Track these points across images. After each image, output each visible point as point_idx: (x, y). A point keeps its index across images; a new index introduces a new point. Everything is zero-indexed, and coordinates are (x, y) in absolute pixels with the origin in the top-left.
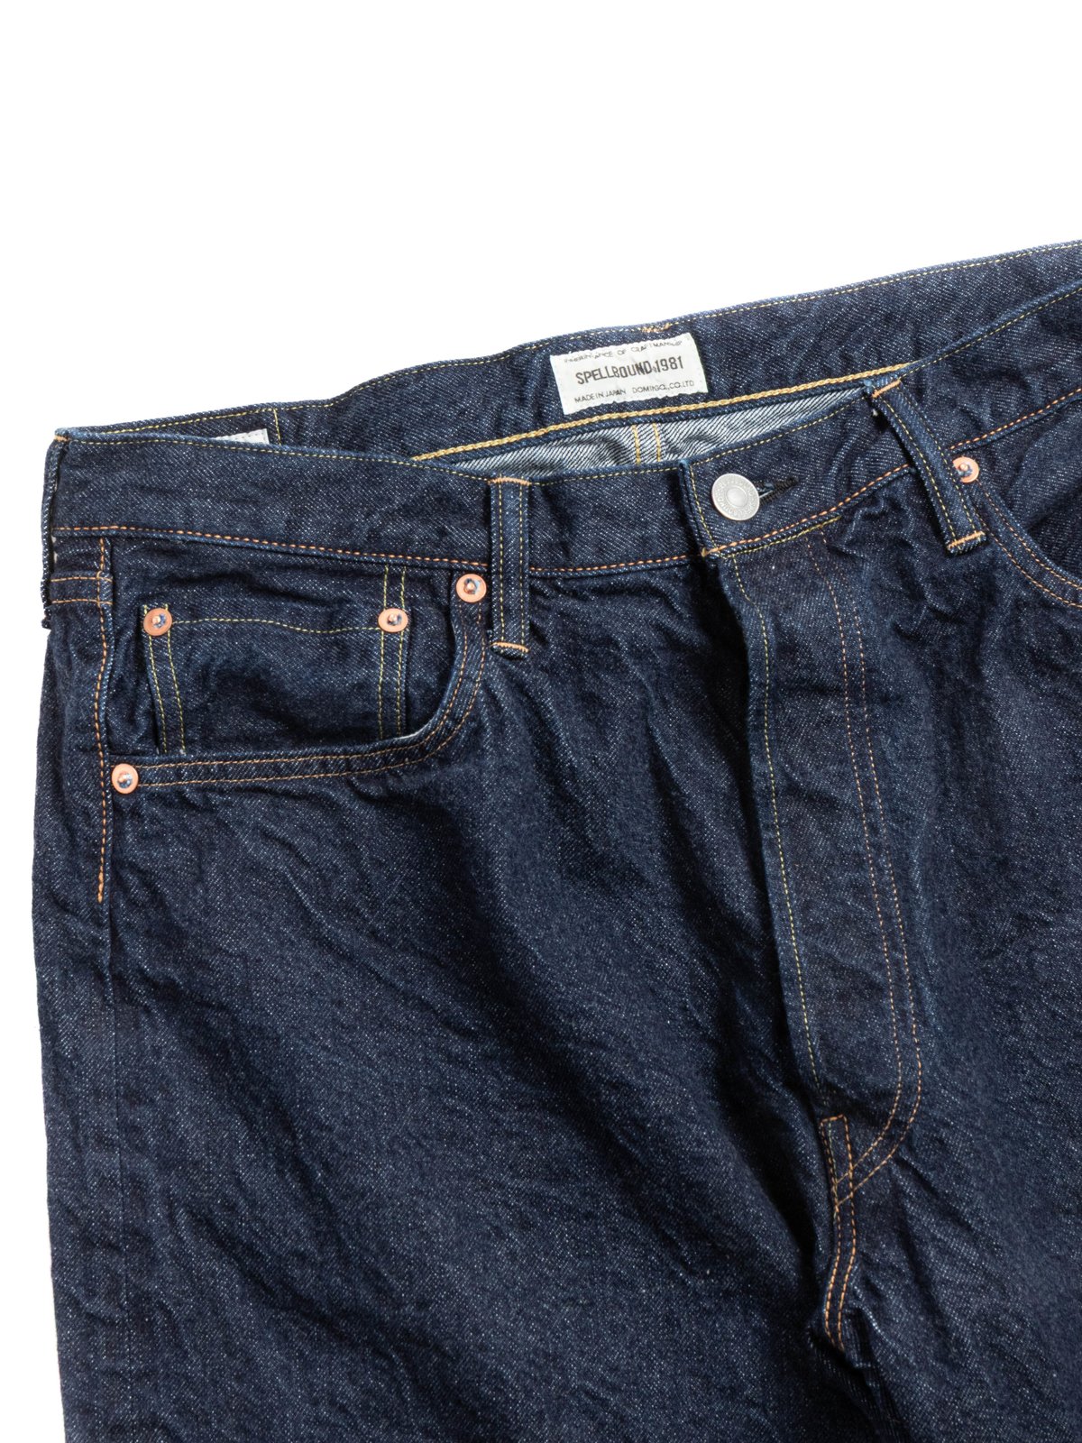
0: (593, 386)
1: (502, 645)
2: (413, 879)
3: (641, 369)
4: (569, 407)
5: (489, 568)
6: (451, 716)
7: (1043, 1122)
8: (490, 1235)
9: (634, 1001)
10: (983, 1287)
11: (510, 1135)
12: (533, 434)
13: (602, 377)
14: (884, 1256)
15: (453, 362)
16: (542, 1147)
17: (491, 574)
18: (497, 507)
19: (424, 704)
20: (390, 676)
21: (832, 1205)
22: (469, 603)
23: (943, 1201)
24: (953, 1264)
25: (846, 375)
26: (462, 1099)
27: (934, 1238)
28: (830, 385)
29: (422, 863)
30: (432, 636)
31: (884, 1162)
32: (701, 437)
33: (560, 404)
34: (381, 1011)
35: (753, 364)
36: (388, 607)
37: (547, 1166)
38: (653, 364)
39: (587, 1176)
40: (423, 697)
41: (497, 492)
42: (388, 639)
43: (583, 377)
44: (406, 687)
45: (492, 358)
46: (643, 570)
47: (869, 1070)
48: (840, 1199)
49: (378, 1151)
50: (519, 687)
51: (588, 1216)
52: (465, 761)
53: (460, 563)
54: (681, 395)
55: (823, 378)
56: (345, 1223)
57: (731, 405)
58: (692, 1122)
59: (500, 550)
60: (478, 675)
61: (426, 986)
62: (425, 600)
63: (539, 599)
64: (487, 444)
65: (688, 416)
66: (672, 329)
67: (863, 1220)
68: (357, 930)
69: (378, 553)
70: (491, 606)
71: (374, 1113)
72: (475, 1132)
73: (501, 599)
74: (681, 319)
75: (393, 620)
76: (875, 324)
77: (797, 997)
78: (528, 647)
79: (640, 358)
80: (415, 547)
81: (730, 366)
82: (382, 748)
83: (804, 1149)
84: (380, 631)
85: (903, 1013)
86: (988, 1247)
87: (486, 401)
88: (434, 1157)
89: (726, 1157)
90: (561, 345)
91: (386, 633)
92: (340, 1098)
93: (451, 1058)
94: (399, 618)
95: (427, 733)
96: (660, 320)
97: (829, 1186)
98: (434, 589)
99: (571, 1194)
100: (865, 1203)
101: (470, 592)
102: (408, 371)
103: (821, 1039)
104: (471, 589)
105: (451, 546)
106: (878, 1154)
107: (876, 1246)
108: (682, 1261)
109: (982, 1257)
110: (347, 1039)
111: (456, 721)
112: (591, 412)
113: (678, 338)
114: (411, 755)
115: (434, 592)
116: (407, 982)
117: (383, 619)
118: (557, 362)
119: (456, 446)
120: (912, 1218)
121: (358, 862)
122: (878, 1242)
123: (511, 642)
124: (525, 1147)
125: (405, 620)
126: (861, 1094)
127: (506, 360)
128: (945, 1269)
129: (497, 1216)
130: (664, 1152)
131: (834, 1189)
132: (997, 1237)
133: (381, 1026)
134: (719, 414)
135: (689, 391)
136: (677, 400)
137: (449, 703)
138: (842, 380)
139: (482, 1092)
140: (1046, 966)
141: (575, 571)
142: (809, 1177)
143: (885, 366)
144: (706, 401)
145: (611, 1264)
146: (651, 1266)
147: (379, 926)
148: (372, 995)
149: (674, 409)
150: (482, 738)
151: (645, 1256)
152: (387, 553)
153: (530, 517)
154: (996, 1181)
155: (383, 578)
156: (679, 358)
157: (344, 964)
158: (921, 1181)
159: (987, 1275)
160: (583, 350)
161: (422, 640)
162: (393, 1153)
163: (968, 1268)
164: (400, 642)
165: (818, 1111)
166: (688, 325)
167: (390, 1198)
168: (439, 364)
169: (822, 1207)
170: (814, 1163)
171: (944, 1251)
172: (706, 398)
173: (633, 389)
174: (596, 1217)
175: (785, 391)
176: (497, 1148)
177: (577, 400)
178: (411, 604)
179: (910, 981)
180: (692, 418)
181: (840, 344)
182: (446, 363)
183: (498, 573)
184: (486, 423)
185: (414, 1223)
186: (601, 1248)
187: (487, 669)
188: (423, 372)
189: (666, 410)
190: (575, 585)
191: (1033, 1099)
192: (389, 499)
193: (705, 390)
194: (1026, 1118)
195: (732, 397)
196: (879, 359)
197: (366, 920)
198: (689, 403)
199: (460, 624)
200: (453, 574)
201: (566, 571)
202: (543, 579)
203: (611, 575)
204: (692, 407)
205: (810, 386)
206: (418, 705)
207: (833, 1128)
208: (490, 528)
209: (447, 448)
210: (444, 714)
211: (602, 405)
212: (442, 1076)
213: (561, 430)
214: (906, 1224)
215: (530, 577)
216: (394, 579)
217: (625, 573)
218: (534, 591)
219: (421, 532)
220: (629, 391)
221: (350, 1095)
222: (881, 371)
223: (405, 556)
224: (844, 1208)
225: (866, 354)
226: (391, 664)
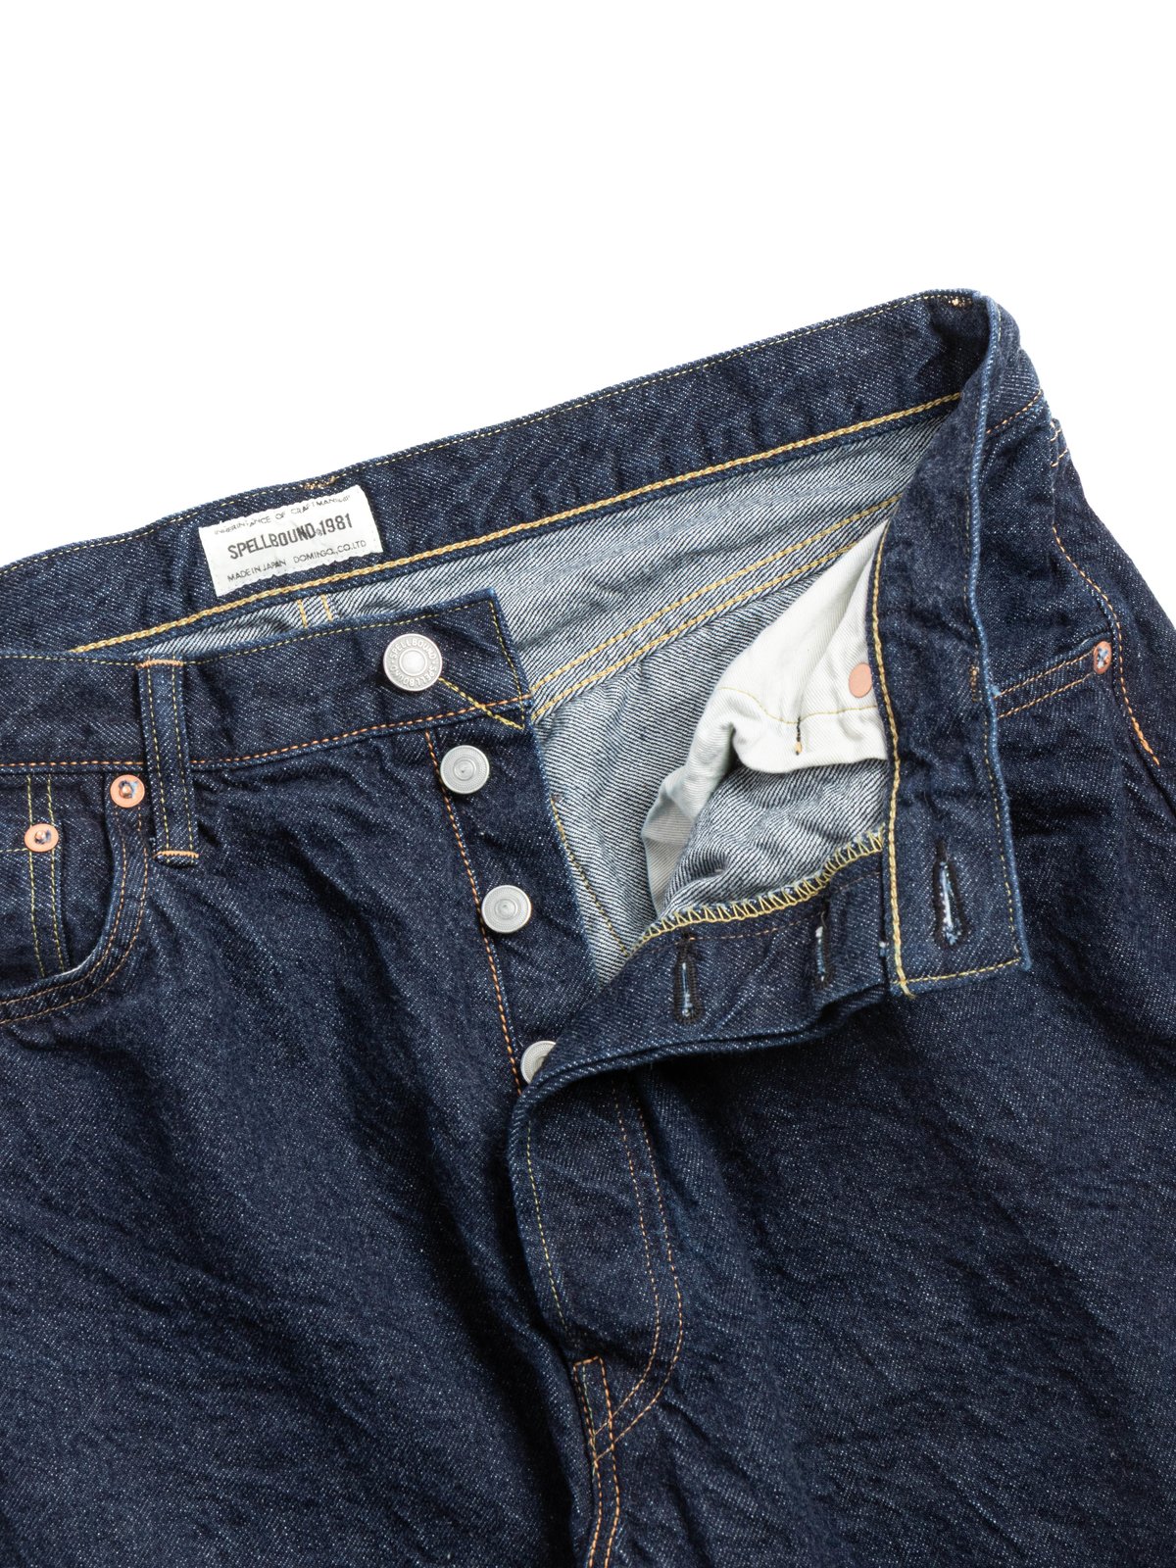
0: (248, 560)
1: (168, 853)
2: (89, 1136)
3: (303, 533)
4: (222, 588)
5: (145, 767)
6: (117, 943)
7: (801, 1343)
8: (195, 1536)
9: (356, 1249)
10: (764, 1541)
11: (214, 1419)
12: (183, 622)
13: (258, 549)
14: (651, 1514)
15: (88, 543)
16: (251, 1430)
17: (147, 773)
18: (146, 697)
19: (86, 929)
20: (42, 902)
21: (590, 1461)
22: (126, 809)
23: (716, 1447)
24: (729, 1518)
25: (542, 517)
26: (157, 1383)
27: (706, 1489)
28: (524, 530)
29: (98, 1116)
30: (88, 852)
31: (648, 1408)
32: (379, 604)
33: (212, 585)
34: (60, 1289)
35: (433, 515)
36: (36, 822)
37: (258, 1452)
38: (317, 526)
39: (303, 1459)
40: (83, 922)
41: (146, 679)
42: (38, 861)
43: (236, 550)
44: (63, 913)
45: (134, 534)
46: (318, 750)
47: (623, 1305)
48: (599, 1452)
49: (59, 1454)
50: (193, 899)
51: (309, 1504)
52: (138, 991)
53: (111, 764)
54: (351, 559)
55: (515, 524)
56: (24, 1538)
57: (411, 564)
58: (425, 1382)
59: (155, 744)
60: (142, 892)
61: (110, 1257)
62: (77, 811)
63: (206, 794)
64: (133, 636)
65: (362, 582)
66: (338, 482)
67: (628, 1475)
68: (28, 1198)
69: (17, 762)
70: (151, 809)
71: (53, 1409)
72: (174, 1419)
73: (163, 800)
74: (348, 469)
75: (42, 837)
76: (571, 456)
77: (536, 1230)
78: (198, 852)
79: (301, 521)
80: (58, 752)
81: (407, 519)
82: (42, 988)
83: (556, 1398)
84: (27, 852)
85: (656, 1239)
86: (767, 1495)
87: (129, 587)
88: (127, 1452)
89: (465, 1418)
90: (213, 513)
91: (34, 853)
92: (12, 1396)
93: (142, 1337)
94: (48, 834)
95: (91, 965)
96: (325, 473)
97: (586, 1440)
98: (86, 796)
99: (287, 1481)
100: (630, 1455)
101: (126, 796)
102: (38, 557)
103: (566, 1275)
104: (128, 792)
105: (100, 746)
106: (641, 1398)
107: (642, 1504)
108: (419, 1547)
109: (761, 1507)
110: (19, 1325)
111: (123, 948)
112: (247, 590)
113: (346, 492)
114: (77, 992)
115: (86, 800)
116: (88, 1253)
117: (29, 839)
118: (207, 534)
119: (96, 640)
120: (681, 1468)
121: (23, 1120)
122: (645, 1499)
123: (178, 849)
124: (231, 1431)
125: (55, 836)
126: (615, 1335)
127: (150, 535)
128: (720, 1523)
129: (204, 1512)
130: (396, 1417)
131: (591, 1442)
132: (778, 1483)
133: (60, 1305)
134: (398, 576)
135: (361, 553)
136: (348, 565)
137: (112, 928)
138: (537, 524)
139: (179, 1373)
140: (792, 1169)
141: (241, 760)
142: (563, 1430)
143: (585, 504)
144: (381, 562)
145: (337, 1556)
146: (383, 1555)
147: (52, 1192)
148: (48, 1271)
149: (345, 576)
150: (155, 964)
151: (376, 1545)
152: (27, 762)
153: (186, 702)
154: (778, 1415)
155: (26, 791)
156: (347, 516)
157: (15, 1239)
158: (692, 1427)
159: (769, 1527)
160: (236, 517)
161: (75, 859)
162: (76, 1453)
163: (745, 1521)
164: (51, 862)
165: (569, 1354)
166: (357, 475)
167: (75, 1506)
168: (72, 546)
169: (578, 1463)
170: (568, 1414)
171: (719, 1503)
172: (382, 558)
173: (295, 558)
174: (317, 1505)
175: (472, 542)
176: (200, 1434)
177: (231, 578)
178: (61, 815)
179: (661, 1202)
180: (367, 583)
181: (532, 482)
182: (80, 545)
183: (155, 771)
184: (130, 612)
185: (103, 1533)
186: (325, 1538)
187: (152, 884)
188: (54, 557)
189: (336, 577)
190: (244, 775)
191: (788, 1319)
192: (22, 700)
193: (379, 549)
194: (781, 1341)
195: (412, 555)
196: (578, 496)
197: (37, 1187)
198: (362, 567)
199: (117, 835)
200: (105, 778)
201: (232, 762)
202: (208, 772)
203: (283, 760)
204: (366, 571)
205: (501, 534)
206: (79, 931)
207: (587, 1372)
208: (141, 720)
209: (86, 644)
210: (108, 941)
211: (260, 581)
212: (133, 1358)
213: (215, 614)
214: (675, 1476)
215: (193, 771)
216: (38, 790)
217: (299, 756)
218: (199, 787)
219: (63, 733)
220: (290, 561)
221: (24, 1392)
222: (581, 509)
223: (48, 763)
224: (603, 1463)
225: (562, 492)
226: (43, 889)
